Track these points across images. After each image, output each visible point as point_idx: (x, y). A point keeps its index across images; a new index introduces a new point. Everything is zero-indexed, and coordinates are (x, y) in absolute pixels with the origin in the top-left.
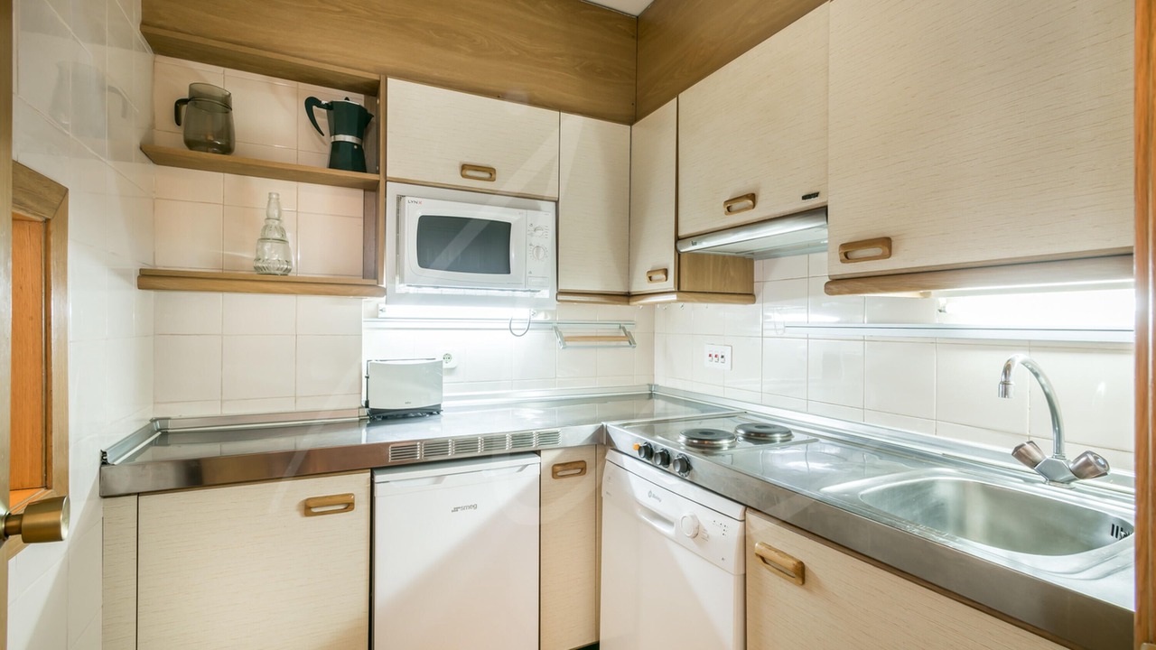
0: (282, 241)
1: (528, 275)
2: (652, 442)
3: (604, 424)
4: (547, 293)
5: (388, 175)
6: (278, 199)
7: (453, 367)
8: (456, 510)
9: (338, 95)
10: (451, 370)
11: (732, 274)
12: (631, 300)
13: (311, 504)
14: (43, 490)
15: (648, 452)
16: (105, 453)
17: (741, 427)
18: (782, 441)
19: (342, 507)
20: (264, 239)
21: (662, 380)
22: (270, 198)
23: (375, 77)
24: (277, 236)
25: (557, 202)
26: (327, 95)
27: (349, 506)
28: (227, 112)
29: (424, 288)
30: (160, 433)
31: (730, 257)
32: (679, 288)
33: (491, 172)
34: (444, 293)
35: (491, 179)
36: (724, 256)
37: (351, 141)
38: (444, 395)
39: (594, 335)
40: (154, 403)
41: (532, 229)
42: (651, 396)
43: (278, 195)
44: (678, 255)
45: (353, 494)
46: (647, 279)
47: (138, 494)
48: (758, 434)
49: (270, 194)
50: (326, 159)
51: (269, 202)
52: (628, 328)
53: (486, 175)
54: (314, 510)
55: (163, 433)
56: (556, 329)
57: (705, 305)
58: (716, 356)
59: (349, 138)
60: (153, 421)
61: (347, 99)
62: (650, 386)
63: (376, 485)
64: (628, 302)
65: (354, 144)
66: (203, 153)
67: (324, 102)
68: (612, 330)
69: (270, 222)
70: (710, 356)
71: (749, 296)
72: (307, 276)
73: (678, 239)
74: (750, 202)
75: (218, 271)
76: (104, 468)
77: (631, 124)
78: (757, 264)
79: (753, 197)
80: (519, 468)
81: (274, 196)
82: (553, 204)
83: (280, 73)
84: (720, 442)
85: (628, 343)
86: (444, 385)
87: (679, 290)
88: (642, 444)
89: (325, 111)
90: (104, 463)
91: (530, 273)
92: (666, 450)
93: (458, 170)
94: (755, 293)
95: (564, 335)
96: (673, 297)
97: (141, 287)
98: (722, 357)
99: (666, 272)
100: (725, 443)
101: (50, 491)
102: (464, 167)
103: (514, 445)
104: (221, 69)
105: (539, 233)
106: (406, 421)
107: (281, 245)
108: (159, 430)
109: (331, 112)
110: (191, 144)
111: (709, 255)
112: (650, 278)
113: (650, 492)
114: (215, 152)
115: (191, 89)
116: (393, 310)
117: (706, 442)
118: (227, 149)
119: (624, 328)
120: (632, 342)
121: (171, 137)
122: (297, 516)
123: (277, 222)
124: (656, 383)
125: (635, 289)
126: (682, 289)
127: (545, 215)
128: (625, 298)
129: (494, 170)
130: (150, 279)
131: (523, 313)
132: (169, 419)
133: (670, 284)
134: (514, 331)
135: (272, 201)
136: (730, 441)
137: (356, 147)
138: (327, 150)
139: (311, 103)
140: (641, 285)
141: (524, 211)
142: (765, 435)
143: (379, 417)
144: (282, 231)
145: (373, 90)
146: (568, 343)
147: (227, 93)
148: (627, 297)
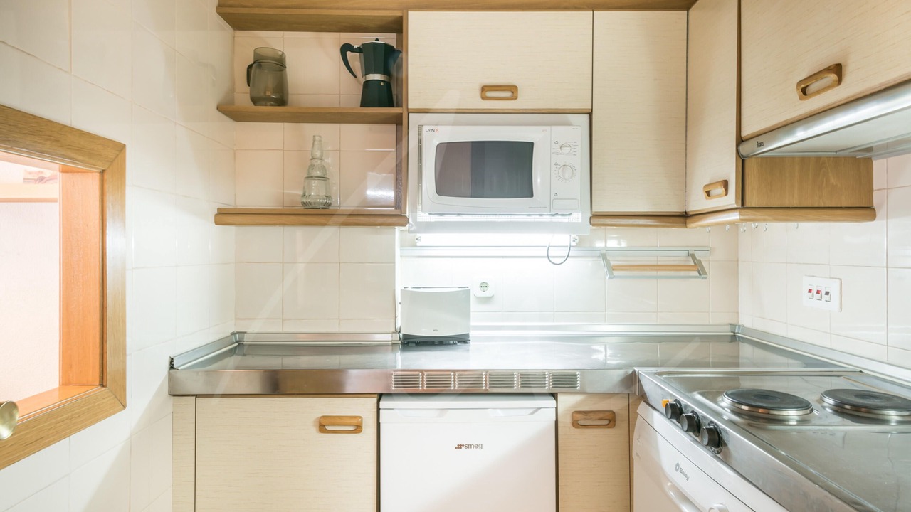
0: (323, 178)
1: (553, 197)
2: (684, 401)
3: (637, 369)
4: (579, 217)
5: (409, 107)
6: (320, 141)
7: (490, 295)
8: (459, 447)
9: (370, 38)
10: (486, 300)
11: (833, 180)
12: (688, 221)
13: (324, 422)
14: (99, 387)
15: (675, 411)
16: (172, 359)
17: (831, 393)
18: (900, 423)
19: (352, 428)
20: (309, 177)
21: (749, 320)
22: (314, 141)
23: (398, 13)
24: (318, 173)
25: (590, 114)
26: (358, 39)
27: (358, 428)
28: (282, 70)
29: (446, 216)
30: (237, 344)
31: (829, 158)
32: (743, 203)
33: (513, 90)
34: (465, 220)
35: (514, 98)
36: (818, 158)
37: (379, 79)
38: (473, 323)
39: (655, 263)
40: (236, 319)
41: (557, 146)
42: (734, 338)
43: (320, 137)
44: (742, 161)
45: (361, 417)
46: (704, 195)
47: (196, 396)
48: (856, 407)
49: (314, 136)
50: (358, 99)
51: (313, 144)
52: (698, 255)
53: (508, 94)
54: (329, 428)
55: (239, 344)
56: (604, 257)
57: (795, 224)
58: (818, 292)
59: (377, 77)
60: (233, 334)
61: (377, 40)
62: (733, 326)
63: (381, 411)
64: (685, 225)
65: (382, 81)
66: (262, 107)
67: (356, 46)
68: (680, 258)
69: (314, 162)
70: (810, 291)
71: (865, 210)
72: (349, 208)
73: (740, 141)
74: (833, 77)
75: (279, 208)
76: (172, 371)
77: (687, 8)
78: (878, 166)
79: (838, 69)
80: (531, 411)
81: (317, 138)
82: (587, 116)
83: (323, 27)
84: (784, 413)
85: (696, 273)
86: (471, 313)
87: (743, 204)
88: (671, 401)
89: (358, 54)
90: (172, 367)
91: (556, 194)
92: (696, 414)
93: (478, 93)
94: (875, 205)
95: (612, 263)
96: (735, 216)
97: (217, 223)
98: (827, 293)
99: (725, 184)
100: (792, 414)
101: (103, 389)
102: (484, 89)
103: (524, 385)
104: (280, 33)
105: (566, 150)
106: (442, 347)
107: (322, 182)
108: (237, 342)
109: (362, 54)
110: (255, 101)
111: (793, 158)
112: (708, 193)
113: (678, 464)
114: (272, 105)
115: (255, 54)
116: (426, 238)
117: (761, 410)
118: (282, 101)
119: (693, 256)
120: (702, 272)
121: (243, 97)
122: (314, 430)
123: (319, 161)
124: (741, 323)
125: (693, 208)
126: (748, 204)
127: (576, 130)
128: (681, 219)
129: (516, 87)
130: (225, 216)
131: (564, 239)
132: (245, 333)
133: (731, 199)
134: (552, 259)
135: (316, 143)
136: (801, 413)
137: (382, 84)
138: (359, 90)
139: (346, 48)
140: (698, 203)
141: (548, 128)
142: (869, 409)
143: (411, 343)
144: (323, 168)
145: (398, 26)
146: (615, 273)
147: (280, 53)
148: (684, 217)
